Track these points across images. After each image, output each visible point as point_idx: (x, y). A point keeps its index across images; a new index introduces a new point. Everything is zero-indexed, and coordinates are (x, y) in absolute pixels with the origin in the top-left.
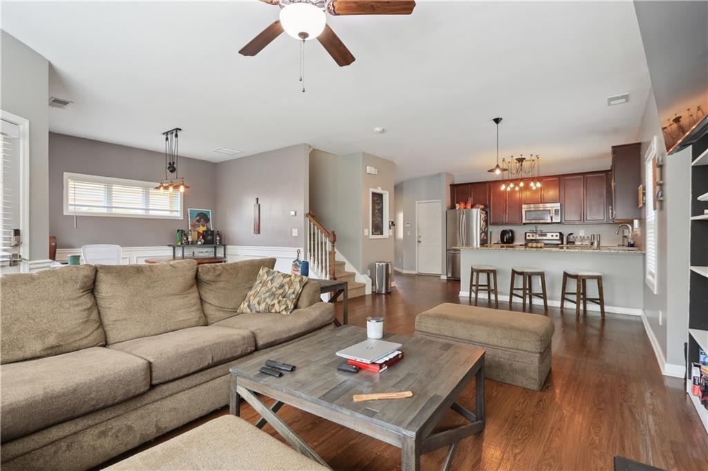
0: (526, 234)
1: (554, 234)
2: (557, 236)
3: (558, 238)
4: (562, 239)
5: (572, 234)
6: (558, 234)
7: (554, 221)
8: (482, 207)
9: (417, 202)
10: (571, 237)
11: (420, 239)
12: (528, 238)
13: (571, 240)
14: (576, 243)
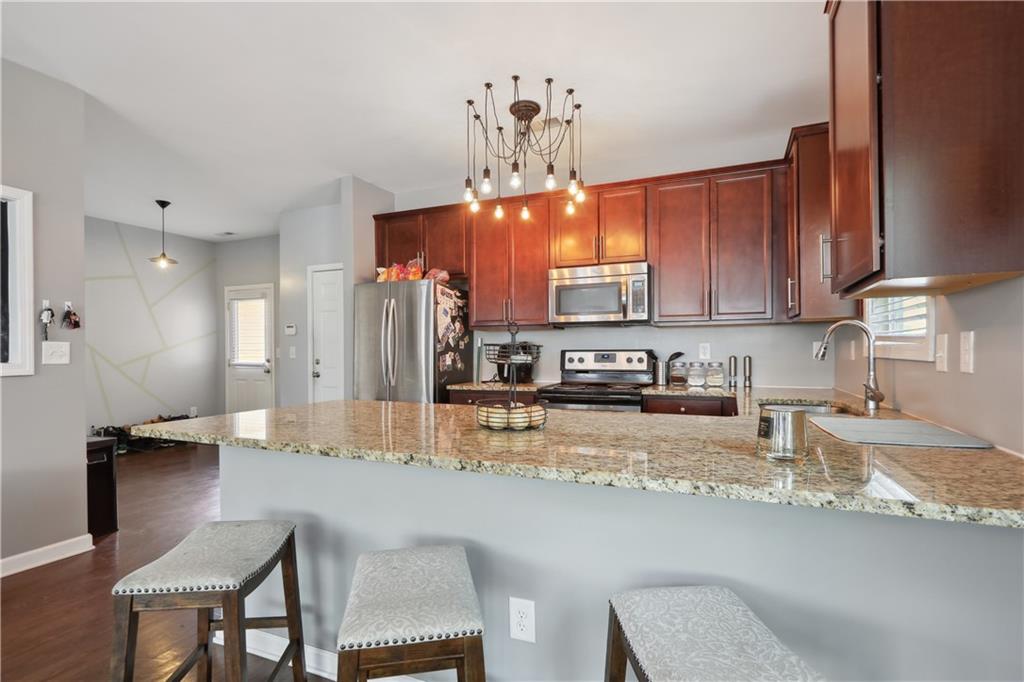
0: (563, 353)
1: (635, 356)
2: (640, 360)
3: (644, 366)
4: (653, 370)
5: (678, 355)
6: (644, 356)
7: (631, 316)
8: (444, 275)
9: (310, 269)
10: (678, 363)
11: (319, 369)
12: (568, 366)
13: (674, 373)
14: (691, 381)
